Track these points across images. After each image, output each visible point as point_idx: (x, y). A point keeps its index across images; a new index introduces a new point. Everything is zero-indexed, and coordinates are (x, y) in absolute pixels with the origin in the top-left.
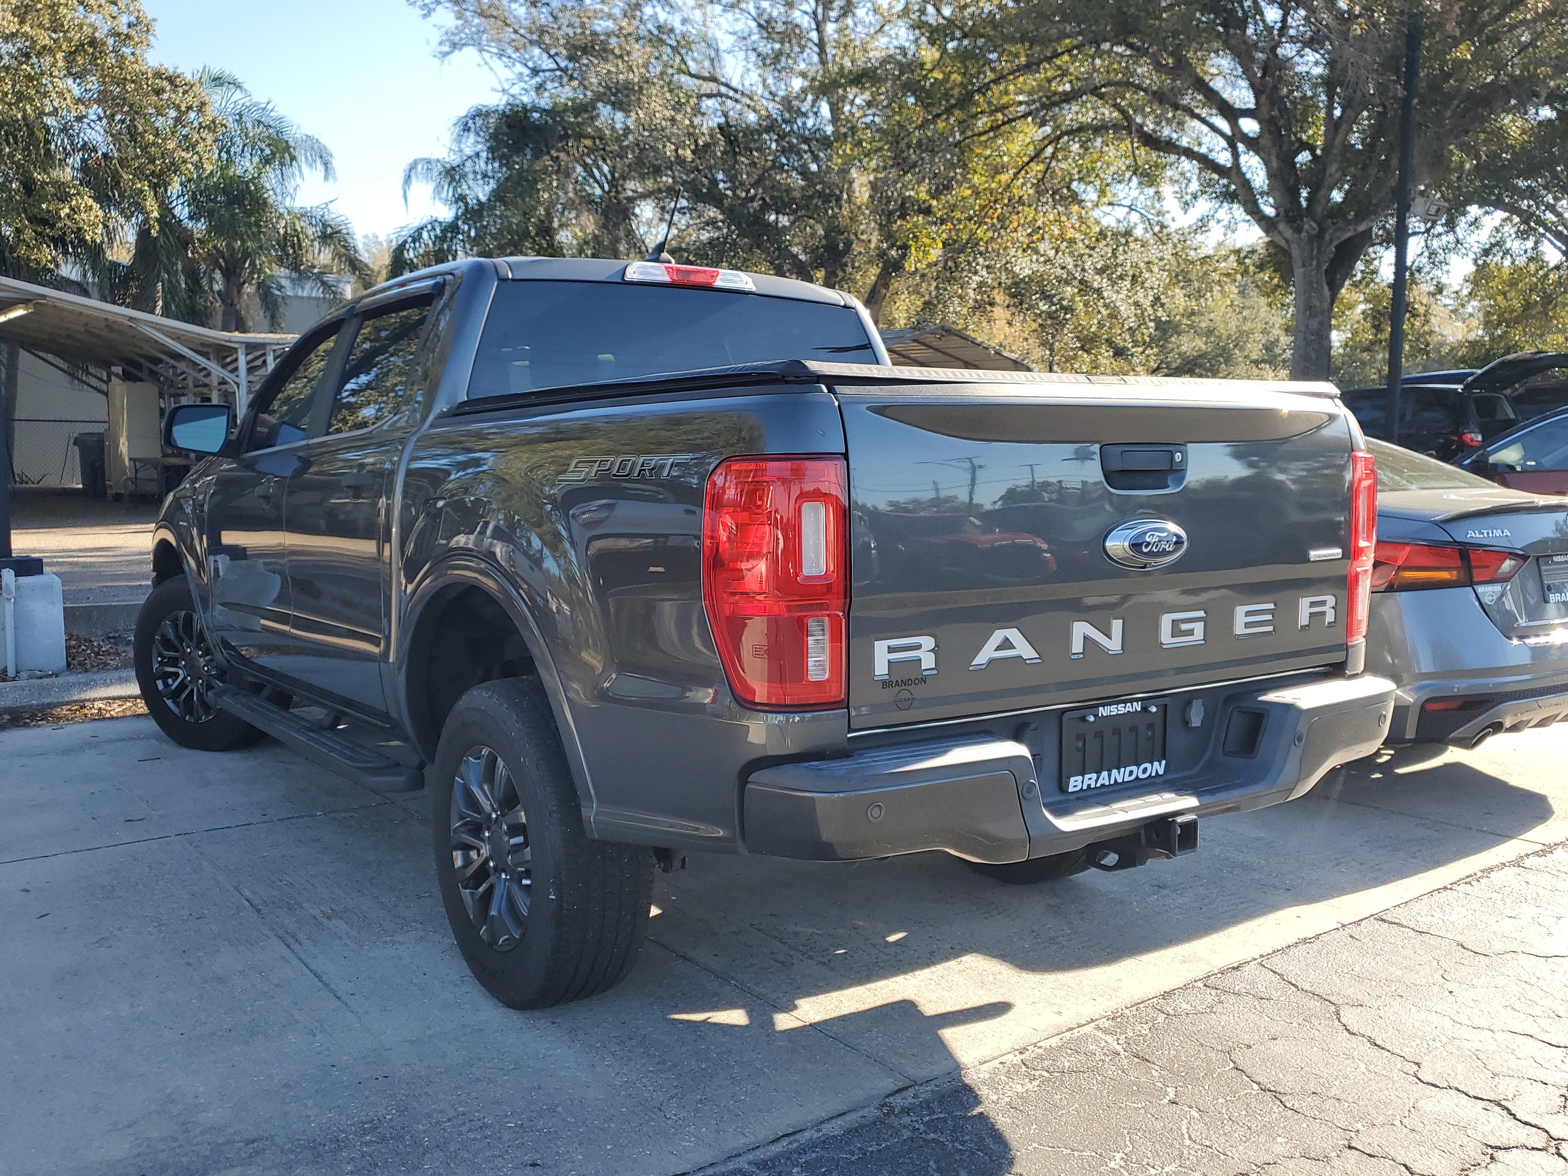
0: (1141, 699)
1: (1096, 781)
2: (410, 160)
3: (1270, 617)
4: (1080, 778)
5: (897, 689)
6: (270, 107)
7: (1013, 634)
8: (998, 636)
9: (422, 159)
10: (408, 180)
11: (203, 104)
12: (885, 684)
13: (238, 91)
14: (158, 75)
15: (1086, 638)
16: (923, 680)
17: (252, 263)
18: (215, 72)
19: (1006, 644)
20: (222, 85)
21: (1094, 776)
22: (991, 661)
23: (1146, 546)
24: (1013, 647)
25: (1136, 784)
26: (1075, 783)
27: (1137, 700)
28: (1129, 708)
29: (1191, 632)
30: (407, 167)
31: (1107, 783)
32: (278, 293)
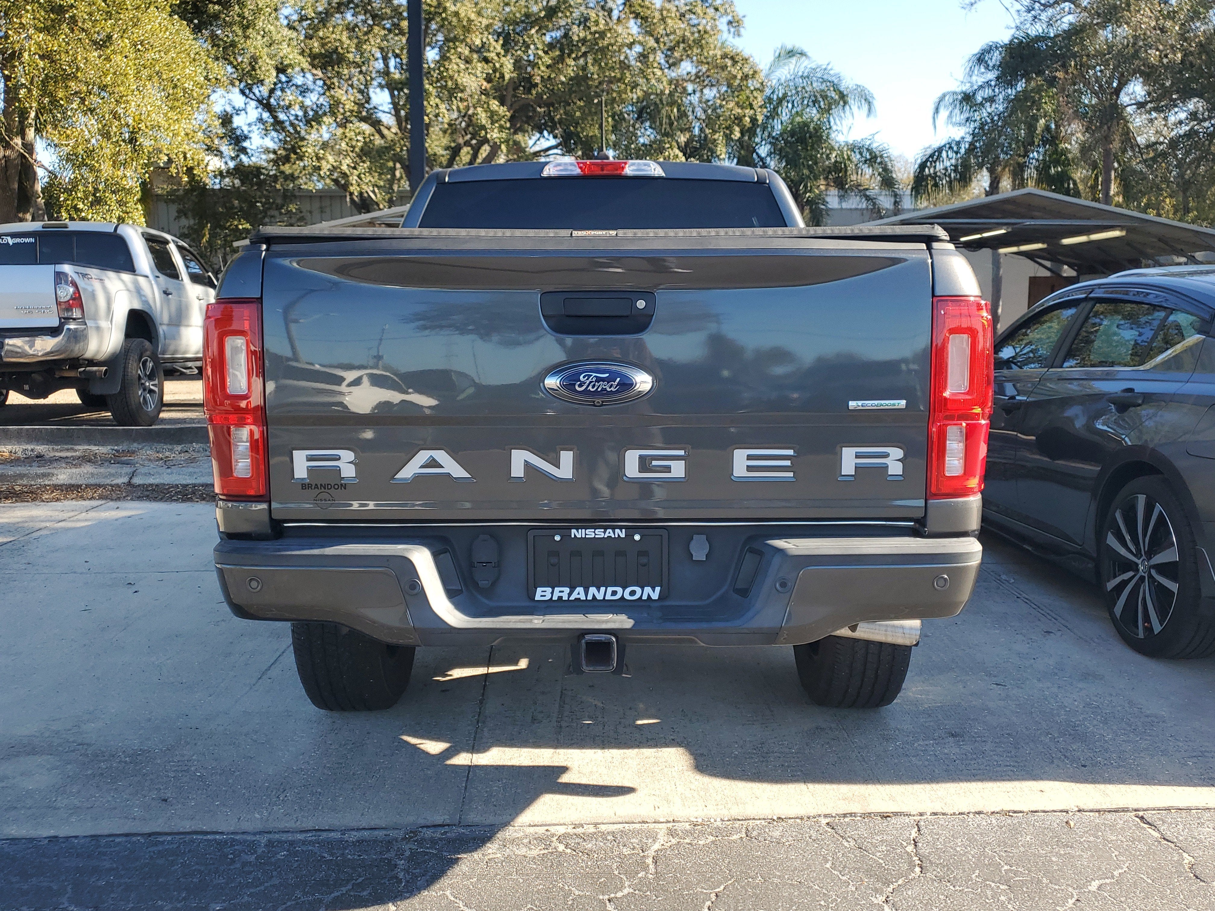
0: (626, 527)
1: (570, 595)
2: (939, 94)
3: (788, 463)
4: (549, 590)
5: (317, 491)
6: (829, 67)
7: (441, 456)
8: (423, 456)
9: (948, 93)
10: (937, 110)
11: (755, 72)
12: (305, 486)
13: (804, 58)
14: (725, 56)
15: (527, 464)
16: (344, 486)
17: (806, 186)
18: (789, 47)
19: (433, 463)
20: (793, 55)
21: (567, 590)
22: (418, 477)
23: (580, 386)
24: (441, 467)
25: (621, 604)
26: (542, 593)
27: (621, 528)
28: (609, 533)
29: (668, 469)
30: (938, 100)
31: (583, 598)
32: (823, 207)
